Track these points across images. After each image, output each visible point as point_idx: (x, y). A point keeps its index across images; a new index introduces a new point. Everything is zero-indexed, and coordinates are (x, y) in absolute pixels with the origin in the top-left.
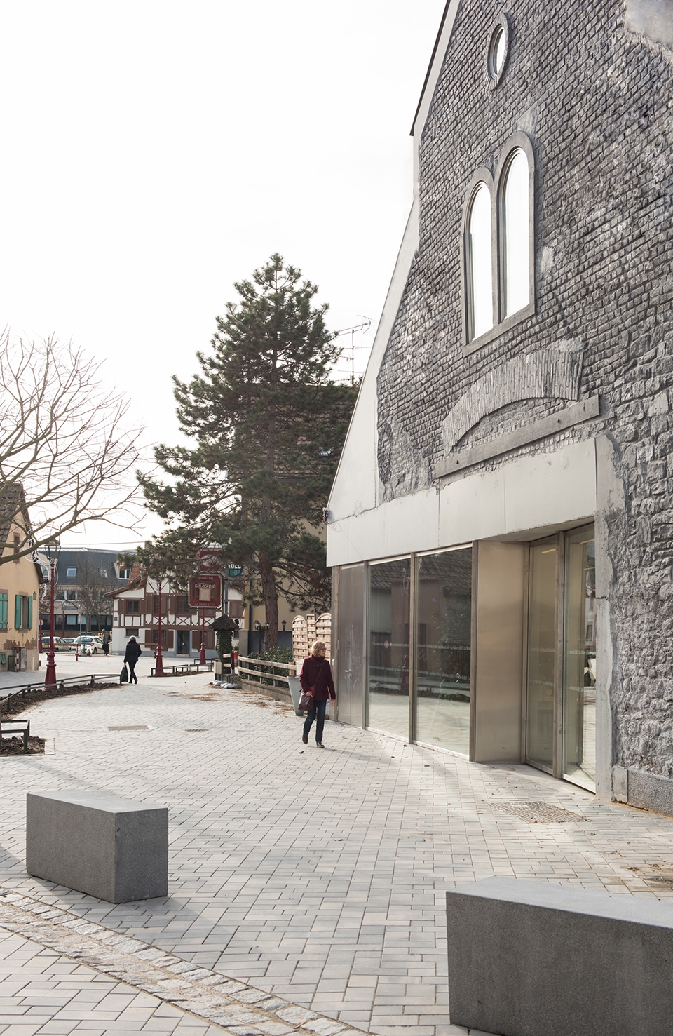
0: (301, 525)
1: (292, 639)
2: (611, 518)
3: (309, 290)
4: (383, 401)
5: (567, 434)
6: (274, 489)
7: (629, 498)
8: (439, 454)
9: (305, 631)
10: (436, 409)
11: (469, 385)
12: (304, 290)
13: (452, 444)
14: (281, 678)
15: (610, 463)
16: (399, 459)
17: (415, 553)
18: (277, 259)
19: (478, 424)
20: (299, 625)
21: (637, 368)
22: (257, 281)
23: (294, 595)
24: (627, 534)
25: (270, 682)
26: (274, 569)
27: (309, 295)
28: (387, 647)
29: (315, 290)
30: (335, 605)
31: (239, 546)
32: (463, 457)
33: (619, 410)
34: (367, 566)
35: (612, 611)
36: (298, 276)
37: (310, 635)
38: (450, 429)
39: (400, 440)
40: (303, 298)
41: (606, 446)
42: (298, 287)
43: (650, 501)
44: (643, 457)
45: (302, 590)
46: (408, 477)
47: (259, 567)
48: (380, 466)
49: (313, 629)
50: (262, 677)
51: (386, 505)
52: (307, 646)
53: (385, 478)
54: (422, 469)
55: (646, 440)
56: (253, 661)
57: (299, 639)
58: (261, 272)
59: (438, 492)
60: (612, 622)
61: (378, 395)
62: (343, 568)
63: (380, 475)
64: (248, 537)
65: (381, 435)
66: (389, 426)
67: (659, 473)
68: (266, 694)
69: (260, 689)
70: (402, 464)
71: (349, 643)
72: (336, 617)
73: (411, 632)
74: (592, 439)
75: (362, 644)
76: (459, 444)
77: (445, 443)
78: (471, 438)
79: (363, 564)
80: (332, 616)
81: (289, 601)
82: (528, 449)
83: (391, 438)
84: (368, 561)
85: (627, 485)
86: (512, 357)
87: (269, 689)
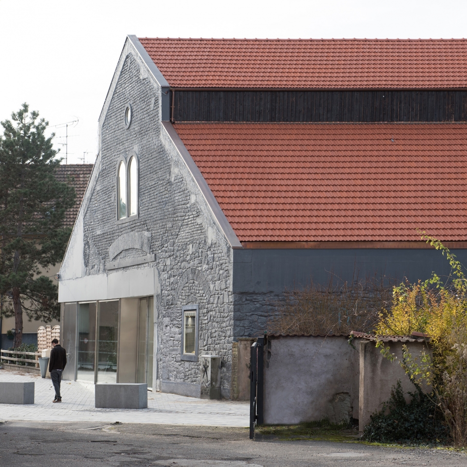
0: (36, 267)
1: (37, 339)
2: (158, 296)
3: (44, 124)
4: (86, 230)
5: (147, 265)
6: (24, 249)
7: (162, 290)
8: (107, 260)
9: (45, 334)
10: (107, 241)
11: (119, 236)
12: (41, 124)
13: (113, 258)
14: (30, 361)
15: (157, 277)
16: (92, 258)
17: (98, 300)
18: (26, 106)
19: (121, 252)
20: (42, 331)
21: (164, 248)
22: (14, 119)
23: (31, 311)
24: (161, 302)
25: (23, 363)
26: (21, 295)
27: (44, 128)
28: (86, 342)
29: (47, 124)
30: (62, 321)
31: (5, 284)
32: (116, 263)
33: (160, 260)
34: (78, 304)
35: (157, 328)
36: (38, 115)
37: (48, 337)
38: (112, 251)
39: (93, 250)
40: (41, 129)
41: (156, 271)
42: (37, 122)
43: (166, 292)
44: (165, 278)
45: (37, 308)
46: (96, 267)
47: (12, 294)
48: (84, 259)
49: (50, 333)
50: (18, 361)
51: (86, 277)
52: (46, 342)
53: (86, 264)
54: (101, 264)
55: (166, 272)
56: (12, 352)
57: (41, 339)
58: (16, 113)
59: (107, 276)
60: (158, 331)
61: (84, 227)
62: (67, 304)
63: (84, 263)
64: (10, 280)
65: (85, 245)
66: (88, 242)
67: (168, 284)
68: (21, 370)
69: (16, 368)
70: (93, 260)
71: (69, 340)
72: (62, 328)
73: (96, 335)
74: (153, 269)
75: (75, 341)
76: (115, 258)
77: (110, 256)
78: (119, 257)
79: (76, 303)
80: (61, 327)
81: (28, 315)
82: (136, 267)
83: (89, 247)
84: (78, 302)
85: (161, 286)
86: (132, 231)
87: (23, 368)
